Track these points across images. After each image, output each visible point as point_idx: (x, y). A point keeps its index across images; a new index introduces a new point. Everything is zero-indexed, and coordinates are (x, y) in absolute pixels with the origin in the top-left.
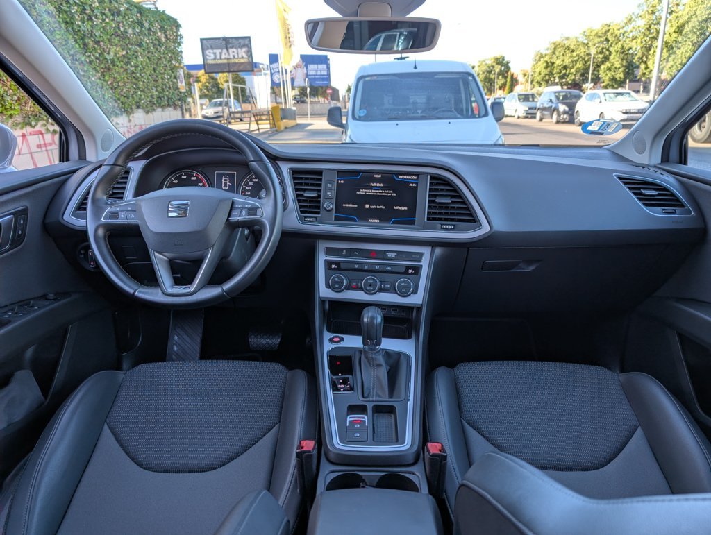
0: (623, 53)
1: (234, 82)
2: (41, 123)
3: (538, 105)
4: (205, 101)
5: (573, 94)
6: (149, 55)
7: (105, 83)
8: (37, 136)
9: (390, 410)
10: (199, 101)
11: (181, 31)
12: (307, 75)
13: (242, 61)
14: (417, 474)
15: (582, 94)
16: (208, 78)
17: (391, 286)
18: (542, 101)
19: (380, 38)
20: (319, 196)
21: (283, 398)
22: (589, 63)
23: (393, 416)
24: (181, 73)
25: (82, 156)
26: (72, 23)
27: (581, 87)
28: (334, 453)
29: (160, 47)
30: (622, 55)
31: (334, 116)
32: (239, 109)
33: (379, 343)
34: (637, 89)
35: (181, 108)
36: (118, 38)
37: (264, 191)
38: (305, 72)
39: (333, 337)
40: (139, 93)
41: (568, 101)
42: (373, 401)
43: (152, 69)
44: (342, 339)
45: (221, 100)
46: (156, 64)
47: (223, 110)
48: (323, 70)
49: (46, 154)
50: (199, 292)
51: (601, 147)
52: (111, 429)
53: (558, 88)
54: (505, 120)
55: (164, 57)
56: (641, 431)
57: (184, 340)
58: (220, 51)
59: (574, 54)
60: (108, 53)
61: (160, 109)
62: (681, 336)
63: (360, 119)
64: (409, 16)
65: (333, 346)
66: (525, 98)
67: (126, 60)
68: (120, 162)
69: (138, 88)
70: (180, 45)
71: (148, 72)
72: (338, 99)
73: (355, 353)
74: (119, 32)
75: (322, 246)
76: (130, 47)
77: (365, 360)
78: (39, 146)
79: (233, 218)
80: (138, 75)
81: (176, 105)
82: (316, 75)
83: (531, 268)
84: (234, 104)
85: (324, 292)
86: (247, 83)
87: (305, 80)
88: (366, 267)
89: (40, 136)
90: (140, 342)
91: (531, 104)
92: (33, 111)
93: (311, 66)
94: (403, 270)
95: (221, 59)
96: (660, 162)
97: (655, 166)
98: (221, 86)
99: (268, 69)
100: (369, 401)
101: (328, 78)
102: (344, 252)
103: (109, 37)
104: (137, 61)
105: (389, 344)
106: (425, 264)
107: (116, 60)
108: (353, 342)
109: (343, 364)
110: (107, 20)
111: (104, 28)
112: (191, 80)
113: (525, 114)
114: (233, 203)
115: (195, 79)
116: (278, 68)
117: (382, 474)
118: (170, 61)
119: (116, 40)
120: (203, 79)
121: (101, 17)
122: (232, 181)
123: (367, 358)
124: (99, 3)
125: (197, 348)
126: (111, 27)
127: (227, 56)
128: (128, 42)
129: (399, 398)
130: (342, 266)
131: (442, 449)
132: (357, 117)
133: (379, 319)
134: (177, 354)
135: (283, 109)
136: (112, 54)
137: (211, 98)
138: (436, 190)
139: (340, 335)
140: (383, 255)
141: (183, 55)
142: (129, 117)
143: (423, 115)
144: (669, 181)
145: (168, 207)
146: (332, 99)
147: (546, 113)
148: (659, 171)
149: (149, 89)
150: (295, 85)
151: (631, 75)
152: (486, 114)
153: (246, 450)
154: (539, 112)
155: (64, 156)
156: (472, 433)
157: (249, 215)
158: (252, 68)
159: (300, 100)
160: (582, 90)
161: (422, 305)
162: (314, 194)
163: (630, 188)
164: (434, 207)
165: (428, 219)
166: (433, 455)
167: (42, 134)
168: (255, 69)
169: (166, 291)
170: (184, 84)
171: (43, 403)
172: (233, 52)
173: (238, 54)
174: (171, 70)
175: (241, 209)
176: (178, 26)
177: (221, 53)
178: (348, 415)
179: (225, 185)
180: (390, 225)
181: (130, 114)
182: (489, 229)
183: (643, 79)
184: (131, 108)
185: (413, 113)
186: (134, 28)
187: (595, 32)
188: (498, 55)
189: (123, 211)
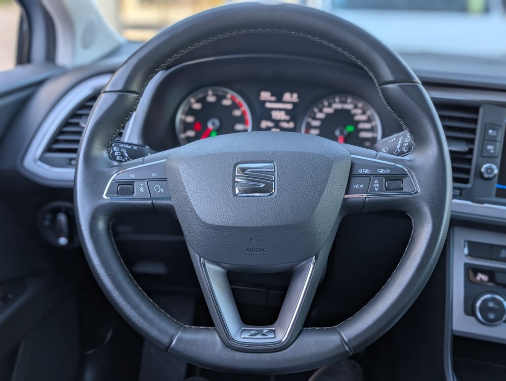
20: (471, 151)
25: (50, 56)
68: (134, 87)
75: (459, 239)
79: (357, 196)
114: (352, 165)
130: (499, 278)
145: (234, 176)
157: (387, 189)
162: (463, 148)
175: (371, 178)
189: (142, 180)
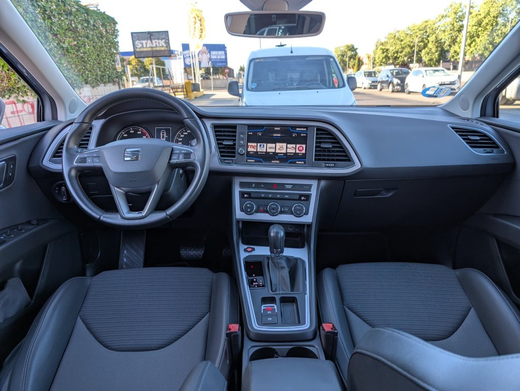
0: (436, 42)
1: (156, 64)
2: (14, 95)
3: (379, 79)
4: (136, 79)
5: (403, 71)
6: (94, 44)
7: (61, 66)
8: (11, 105)
9: (293, 300)
10: (131, 79)
11: (118, 27)
12: (210, 59)
13: (163, 49)
14: (316, 346)
15: (410, 71)
16: (137, 61)
17: (288, 209)
18: (381, 77)
19: (265, 30)
20: (235, 144)
21: (211, 293)
22: (413, 49)
23: (294, 304)
24: (118, 57)
25: (55, 117)
26: (36, 21)
27: (408, 66)
28: (254, 333)
29: (102, 38)
30: (436, 44)
31: (233, 88)
32: (161, 84)
33: (282, 252)
34: (448, 67)
35: (119, 83)
36: (71, 32)
37: (195, 140)
38: (209, 56)
39: (247, 248)
40: (87, 72)
41: (400, 76)
42: (279, 294)
43: (96, 55)
44: (253, 249)
45: (148, 77)
46: (100, 51)
47: (149, 85)
48: (222, 55)
49: (18, 119)
50: (148, 216)
51: (435, 106)
52: (83, 320)
53: (392, 67)
54: (357, 90)
55: (105, 46)
56: (474, 310)
57: (130, 254)
58: (146, 41)
59: (403, 43)
60: (64, 43)
61: (102, 85)
62: (498, 241)
63: (252, 90)
64: (301, 10)
65: (247, 254)
66: (370, 74)
67: (77, 48)
68: (86, 121)
69: (87, 69)
70: (117, 37)
71: (93, 57)
72: (233, 77)
73: (264, 259)
74: (72, 28)
75: (237, 181)
76: (80, 38)
77: (272, 264)
78: (13, 113)
79: (174, 161)
80: (86, 59)
81: (115, 82)
82: (217, 59)
83: (390, 194)
84: (157, 81)
85: (239, 214)
86: (166, 65)
87: (209, 62)
88: (270, 196)
89: (14, 105)
90: (99, 255)
91: (373, 79)
92: (8, 87)
93: (213, 53)
94: (297, 197)
95: (146, 47)
96: (479, 116)
97: (476, 119)
98: (147, 67)
99: (181, 55)
100: (277, 294)
101: (225, 61)
102: (254, 185)
103: (64, 31)
104: (85, 49)
105: (289, 252)
106: (314, 193)
107: (70, 48)
108: (262, 251)
109: (255, 268)
110: (62, 18)
111: (60, 24)
112: (125, 63)
113: (369, 86)
114: (173, 149)
115: (127, 63)
116: (189, 54)
117: (291, 347)
118: (110, 49)
119: (69, 34)
120: (134, 63)
121: (58, 17)
122: (168, 134)
123: (273, 263)
124: (56, 6)
125: (141, 259)
126: (65, 24)
127: (151, 45)
128: (78, 35)
129: (299, 291)
130: (252, 195)
131: (334, 327)
132: (250, 89)
133: (282, 234)
134: (126, 264)
135: (193, 84)
136: (66, 44)
137: (139, 76)
138: (321, 138)
139: (252, 247)
140: (282, 186)
141: (119, 44)
142: (80, 90)
143: (297, 86)
144: (488, 130)
145: (125, 153)
146: (229, 76)
147: (384, 85)
148: (480, 123)
149: (94, 70)
150: (201, 66)
151: (443, 57)
152: (344, 86)
153: (186, 333)
154: (379, 84)
155: (41, 117)
156: (352, 316)
157: (185, 158)
158: (170, 54)
159: (206, 77)
160: (410, 69)
161: (312, 223)
162: (231, 143)
163: (460, 135)
164: (319, 150)
165: (316, 160)
166: (328, 332)
167: (15, 103)
168: (172, 55)
169: (124, 216)
170: (120, 66)
171: (31, 302)
172: (156, 42)
173: (159, 43)
174: (111, 55)
175: (179, 154)
176: (115, 23)
177: (146, 43)
178: (261, 305)
179: (163, 137)
180: (287, 164)
181: (81, 88)
182: (360, 166)
183: (452, 60)
184: (82, 84)
185: (290, 85)
186: (82, 25)
187: (418, 27)
188: (349, 44)
189: (89, 157)
